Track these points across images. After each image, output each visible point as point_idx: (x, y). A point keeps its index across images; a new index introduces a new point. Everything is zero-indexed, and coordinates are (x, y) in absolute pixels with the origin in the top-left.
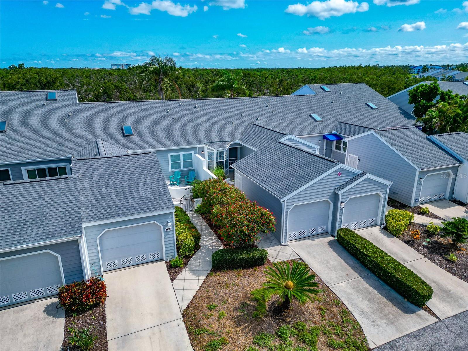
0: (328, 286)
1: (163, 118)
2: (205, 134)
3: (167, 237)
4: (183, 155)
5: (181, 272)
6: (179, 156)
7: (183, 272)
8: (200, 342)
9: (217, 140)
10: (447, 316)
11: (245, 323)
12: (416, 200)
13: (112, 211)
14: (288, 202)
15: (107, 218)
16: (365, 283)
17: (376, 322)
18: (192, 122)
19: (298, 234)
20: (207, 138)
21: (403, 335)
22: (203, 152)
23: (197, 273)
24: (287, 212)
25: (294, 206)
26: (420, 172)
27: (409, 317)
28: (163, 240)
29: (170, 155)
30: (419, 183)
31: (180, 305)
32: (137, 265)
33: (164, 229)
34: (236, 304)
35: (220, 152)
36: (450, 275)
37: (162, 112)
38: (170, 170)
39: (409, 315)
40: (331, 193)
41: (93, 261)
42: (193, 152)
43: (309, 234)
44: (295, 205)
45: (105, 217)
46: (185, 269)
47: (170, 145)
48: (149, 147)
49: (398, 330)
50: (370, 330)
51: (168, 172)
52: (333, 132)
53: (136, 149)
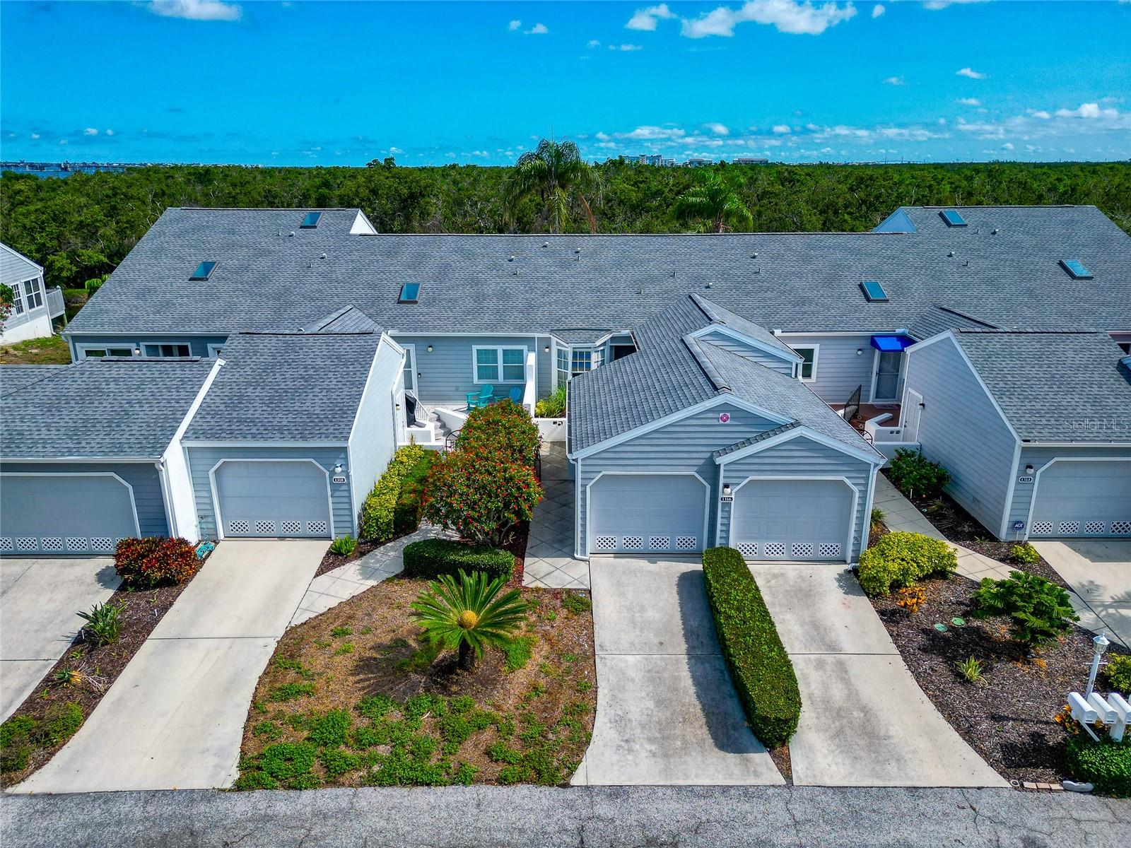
0: (596, 653)
1: (495, 271)
2: (564, 310)
3: (337, 494)
4: (505, 351)
5: (344, 565)
6: (495, 351)
7: (347, 566)
8: (275, 680)
9: (584, 326)
10: (818, 782)
11: (372, 673)
12: (1017, 525)
13: (241, 427)
14: (585, 463)
15: (225, 437)
16: (686, 667)
17: (632, 743)
18: (550, 284)
19: (620, 542)
20: (563, 319)
21: (669, 783)
22: (547, 350)
23: (366, 573)
24: (584, 486)
25: (601, 475)
26: (1024, 450)
27: (718, 758)
28: (330, 500)
29: (475, 348)
30: (1024, 480)
31: (296, 616)
32: (282, 538)
33: (331, 478)
34: (386, 639)
35: (581, 354)
36: (929, 706)
37: (500, 260)
38: (476, 380)
39: (722, 753)
40: (704, 461)
41: (203, 513)
42: (525, 348)
43: (651, 548)
44: (603, 473)
45: (224, 435)
46: (353, 562)
47: (478, 328)
48: (434, 327)
49: (666, 771)
50: (603, 754)
51: (470, 384)
52: (899, 331)
53: (408, 330)
